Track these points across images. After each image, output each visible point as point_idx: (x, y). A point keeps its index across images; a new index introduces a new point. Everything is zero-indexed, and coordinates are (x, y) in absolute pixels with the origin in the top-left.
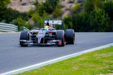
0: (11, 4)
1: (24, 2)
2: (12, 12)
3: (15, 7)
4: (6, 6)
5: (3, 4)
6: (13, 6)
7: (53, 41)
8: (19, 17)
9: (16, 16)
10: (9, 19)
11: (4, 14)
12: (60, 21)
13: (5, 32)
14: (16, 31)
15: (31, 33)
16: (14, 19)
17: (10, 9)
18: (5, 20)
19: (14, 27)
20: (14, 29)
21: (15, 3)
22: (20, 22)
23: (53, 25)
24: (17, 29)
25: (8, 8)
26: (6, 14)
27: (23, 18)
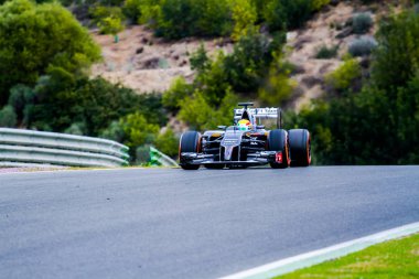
0: (105, 65)
1: (150, 54)
2: (109, 94)
3: (119, 73)
4: (83, 70)
5: (74, 62)
6: (110, 70)
7: (263, 153)
8: (133, 112)
9: (121, 109)
10: (95, 119)
11: (80, 102)
12: (272, 109)
13: (81, 166)
14: (123, 164)
16: (116, 118)
17: (99, 80)
18: (83, 124)
19: (115, 146)
20: (113, 155)
21: (116, 59)
22: (136, 128)
23: (257, 119)
24: (127, 156)
25: (92, 78)
26: (85, 102)
27: (147, 116)
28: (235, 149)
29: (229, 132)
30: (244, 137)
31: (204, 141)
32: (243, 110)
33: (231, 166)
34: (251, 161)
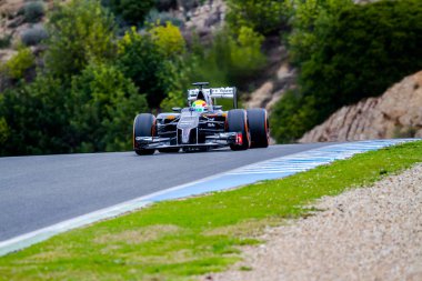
7: (222, 135)
12: (228, 88)
15: (160, 120)
23: (213, 99)
28: (193, 131)
29: (185, 114)
30: (201, 118)
31: (159, 124)
32: (197, 90)
33: (187, 150)
34: (210, 144)
